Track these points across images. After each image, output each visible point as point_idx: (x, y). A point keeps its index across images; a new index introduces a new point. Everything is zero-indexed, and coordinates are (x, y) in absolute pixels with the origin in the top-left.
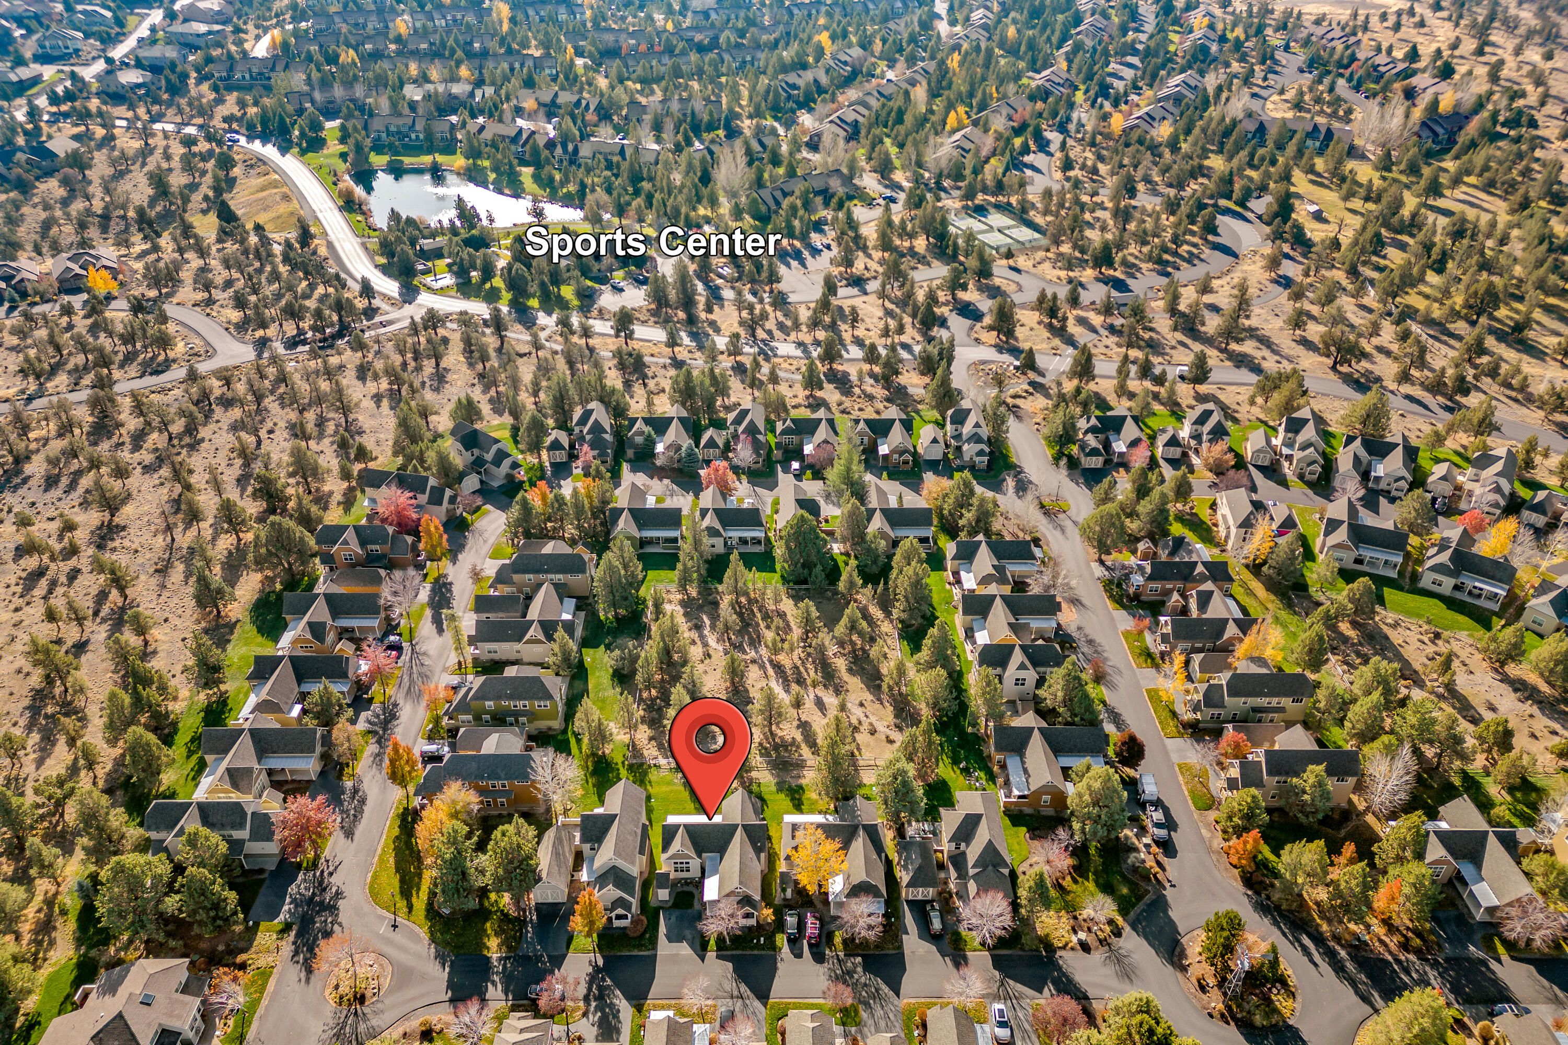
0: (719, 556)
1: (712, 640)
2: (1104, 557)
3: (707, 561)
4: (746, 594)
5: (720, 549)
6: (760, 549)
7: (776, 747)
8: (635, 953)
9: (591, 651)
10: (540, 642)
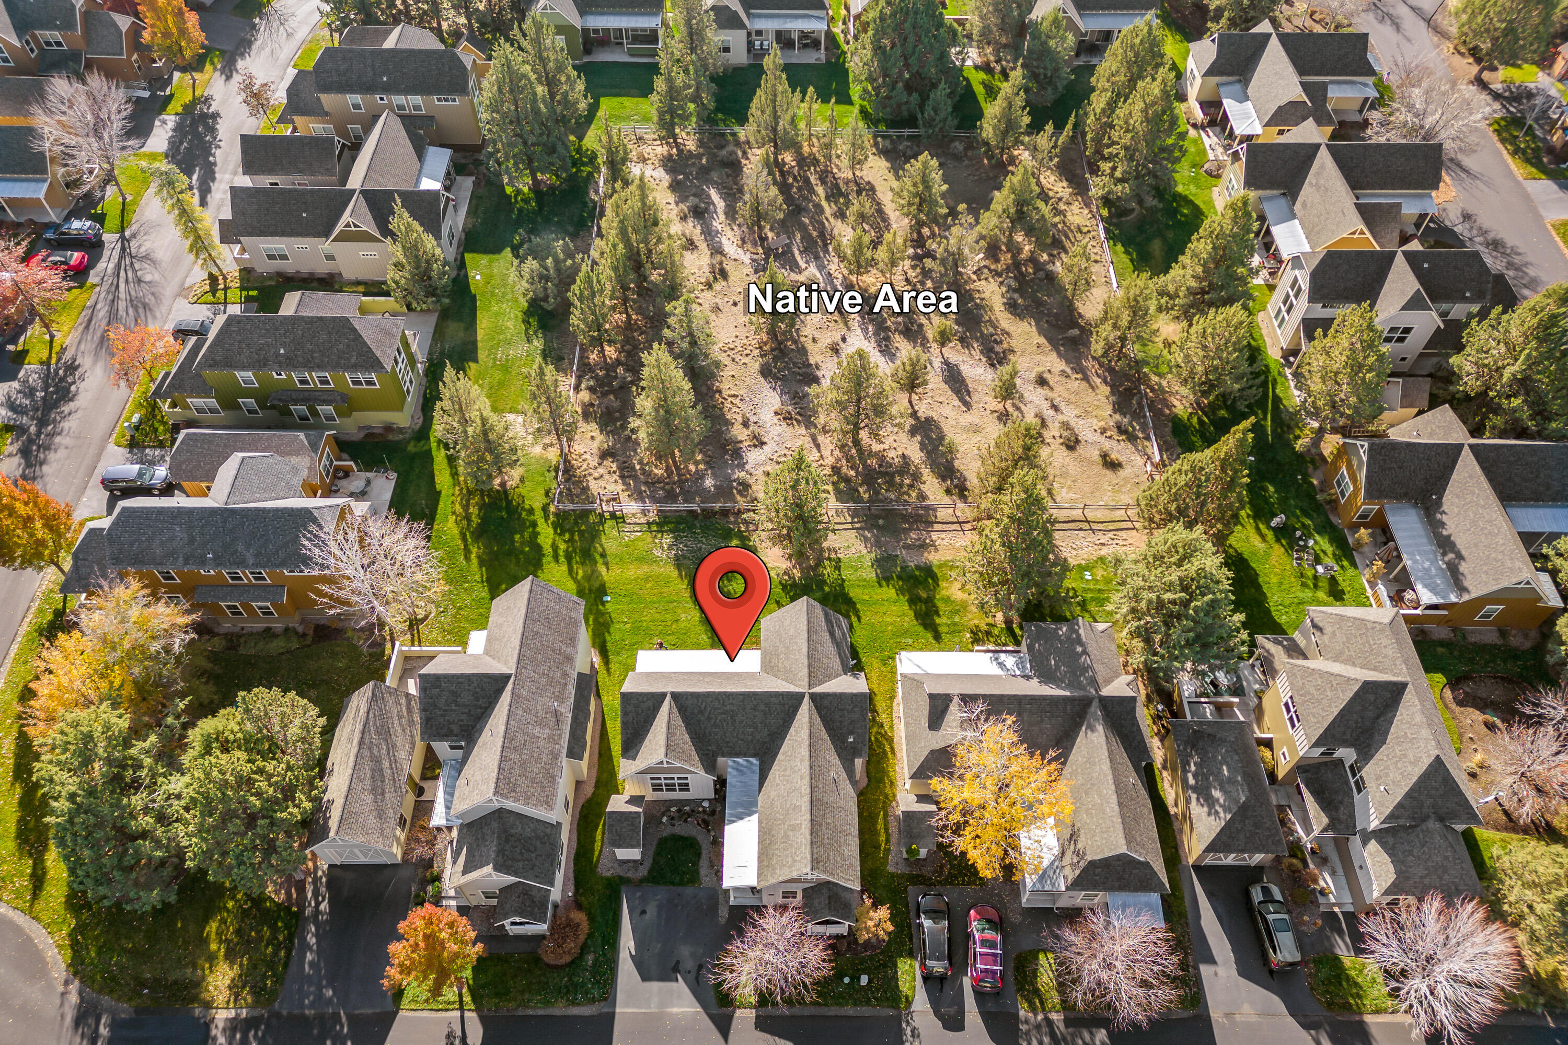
0: (738, 70)
1: (730, 242)
2: (1486, 75)
3: (713, 79)
4: (795, 146)
5: (739, 56)
6: (817, 57)
7: (869, 478)
8: (560, 1009)
9: (484, 259)
10: (365, 237)
